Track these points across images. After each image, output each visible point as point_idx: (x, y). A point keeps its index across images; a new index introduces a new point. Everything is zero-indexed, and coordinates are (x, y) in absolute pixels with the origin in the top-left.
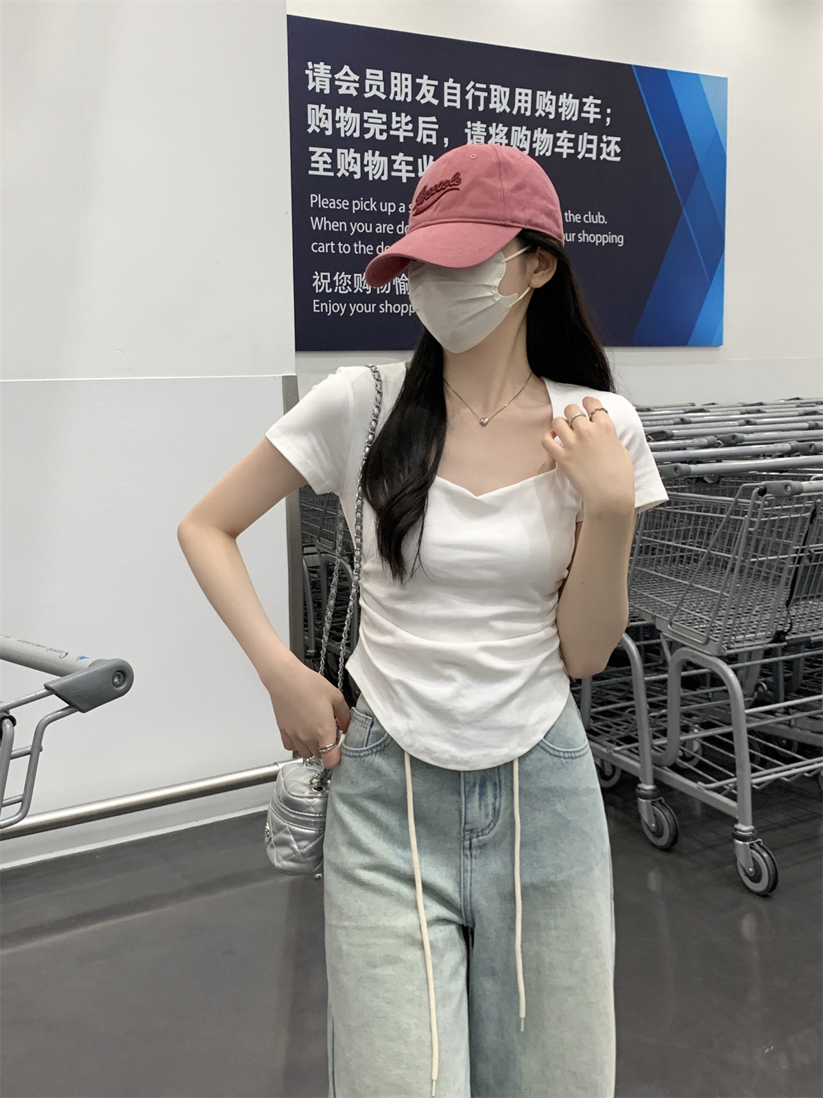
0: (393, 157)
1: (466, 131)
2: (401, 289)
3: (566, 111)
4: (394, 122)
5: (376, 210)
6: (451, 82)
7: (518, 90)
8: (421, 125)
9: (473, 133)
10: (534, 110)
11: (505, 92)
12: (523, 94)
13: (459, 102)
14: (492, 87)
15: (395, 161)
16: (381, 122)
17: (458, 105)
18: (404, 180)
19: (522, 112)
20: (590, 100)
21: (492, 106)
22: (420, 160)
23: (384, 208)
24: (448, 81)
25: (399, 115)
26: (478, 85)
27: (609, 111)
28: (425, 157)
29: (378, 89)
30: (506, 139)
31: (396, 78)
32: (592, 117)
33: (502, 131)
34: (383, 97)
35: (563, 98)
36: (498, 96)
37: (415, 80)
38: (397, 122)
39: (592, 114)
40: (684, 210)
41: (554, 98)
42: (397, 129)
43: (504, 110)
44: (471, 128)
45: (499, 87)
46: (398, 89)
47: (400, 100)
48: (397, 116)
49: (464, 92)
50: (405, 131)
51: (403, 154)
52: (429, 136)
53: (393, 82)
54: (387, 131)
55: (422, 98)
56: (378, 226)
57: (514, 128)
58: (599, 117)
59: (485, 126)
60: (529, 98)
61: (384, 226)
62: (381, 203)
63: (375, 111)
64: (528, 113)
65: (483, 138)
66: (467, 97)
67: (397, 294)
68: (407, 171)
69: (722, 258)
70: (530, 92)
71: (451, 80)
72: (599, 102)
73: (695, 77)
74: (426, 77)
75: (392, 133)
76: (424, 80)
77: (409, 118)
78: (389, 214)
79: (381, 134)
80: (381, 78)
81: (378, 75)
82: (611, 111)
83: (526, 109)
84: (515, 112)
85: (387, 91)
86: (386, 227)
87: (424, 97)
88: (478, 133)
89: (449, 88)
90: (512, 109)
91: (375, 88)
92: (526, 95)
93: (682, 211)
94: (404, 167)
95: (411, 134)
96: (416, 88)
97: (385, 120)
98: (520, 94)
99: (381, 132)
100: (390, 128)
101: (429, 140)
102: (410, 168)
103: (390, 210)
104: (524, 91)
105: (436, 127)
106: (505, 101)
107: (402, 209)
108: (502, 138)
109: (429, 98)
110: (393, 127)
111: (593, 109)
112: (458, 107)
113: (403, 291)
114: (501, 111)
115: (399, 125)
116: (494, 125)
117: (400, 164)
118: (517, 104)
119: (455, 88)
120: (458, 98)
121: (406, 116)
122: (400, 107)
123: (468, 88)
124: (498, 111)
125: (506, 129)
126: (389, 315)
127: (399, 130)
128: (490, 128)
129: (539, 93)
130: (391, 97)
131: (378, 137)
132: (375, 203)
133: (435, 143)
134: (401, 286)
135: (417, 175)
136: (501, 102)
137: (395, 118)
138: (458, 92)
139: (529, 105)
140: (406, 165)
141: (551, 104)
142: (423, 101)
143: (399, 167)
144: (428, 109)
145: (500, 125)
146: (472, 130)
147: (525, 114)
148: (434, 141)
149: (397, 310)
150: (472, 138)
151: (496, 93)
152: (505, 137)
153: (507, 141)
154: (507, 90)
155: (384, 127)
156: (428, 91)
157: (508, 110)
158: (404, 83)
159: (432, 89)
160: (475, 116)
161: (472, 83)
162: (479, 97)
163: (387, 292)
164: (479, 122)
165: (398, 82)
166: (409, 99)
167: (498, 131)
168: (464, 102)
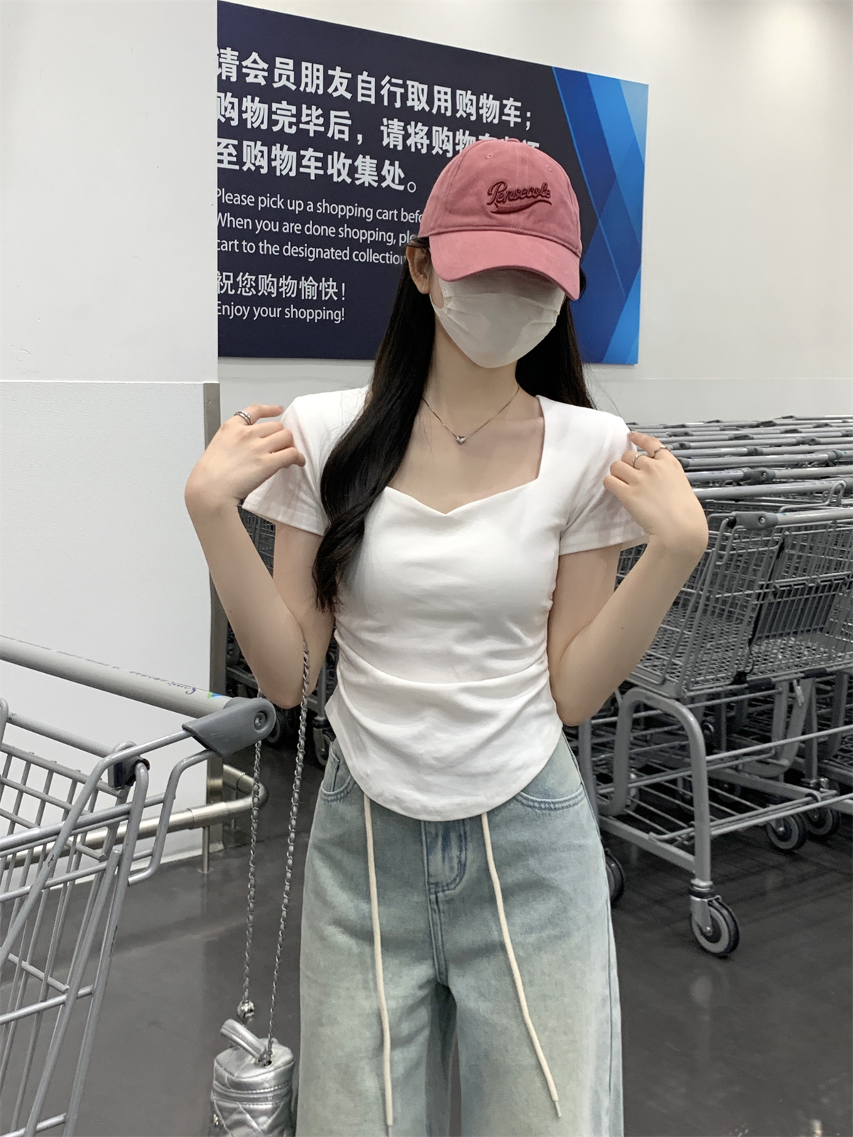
0: (302, 152)
1: (382, 128)
2: (307, 294)
3: (487, 113)
4: (304, 115)
5: (283, 207)
6: (365, 76)
7: (436, 88)
8: (333, 120)
9: (389, 130)
10: (455, 110)
11: (423, 90)
12: (442, 93)
13: (373, 96)
14: (409, 83)
15: (304, 156)
16: (290, 115)
17: (372, 101)
18: (313, 177)
19: (443, 111)
20: (510, 102)
21: (409, 103)
22: (330, 157)
23: (291, 206)
24: (362, 74)
25: (309, 108)
26: (394, 80)
27: (529, 114)
28: (336, 153)
29: (288, 79)
30: (427, 139)
31: (307, 68)
32: (512, 120)
33: (422, 130)
34: (294, 88)
35: (483, 99)
36: (416, 93)
37: (327, 72)
38: (308, 115)
39: (513, 118)
40: (600, 221)
41: (474, 98)
42: (307, 123)
43: (423, 108)
44: (388, 126)
45: (416, 84)
46: (309, 80)
47: (311, 92)
48: (307, 108)
49: (379, 88)
50: (315, 125)
51: (312, 150)
52: (341, 132)
53: (304, 72)
54: (297, 124)
55: (334, 91)
56: (286, 225)
57: (435, 128)
58: (519, 120)
59: (402, 124)
60: (449, 97)
61: (292, 225)
62: (289, 201)
63: (284, 103)
64: (449, 113)
65: (401, 137)
66: (382, 92)
67: (303, 298)
68: (316, 168)
69: (638, 273)
70: (449, 90)
71: (365, 73)
72: (519, 104)
73: (615, 83)
74: (338, 69)
75: (302, 126)
76: (337, 72)
77: (320, 112)
78: (297, 213)
79: (290, 127)
80: (291, 67)
81: (288, 64)
82: (531, 114)
83: (446, 108)
84: (434, 111)
85: (298, 81)
86: (293, 227)
87: (336, 90)
88: (395, 131)
89: (363, 81)
90: (431, 108)
91: (284, 77)
92: (446, 93)
93: (597, 222)
94: (313, 163)
95: (322, 129)
96: (328, 80)
97: (294, 112)
98: (439, 92)
99: (291, 125)
100: (299, 121)
101: (341, 136)
102: (320, 164)
103: (297, 208)
104: (443, 89)
105: (349, 122)
106: (424, 99)
107: (310, 208)
108: (422, 138)
109: (342, 91)
110: (303, 121)
111: (513, 112)
112: (373, 102)
113: (309, 296)
114: (420, 109)
115: (309, 118)
116: (413, 123)
117: (309, 160)
118: (436, 103)
119: (369, 83)
120: (372, 93)
121: (317, 110)
122: (311, 100)
123: (383, 83)
124: (416, 109)
125: (426, 129)
126: (294, 320)
127: (309, 124)
128: (408, 127)
129: (458, 92)
130: (302, 89)
131: (287, 130)
132: (282, 200)
133: (347, 139)
134: (307, 290)
135: (325, 172)
136: (419, 99)
137: (305, 111)
138: (373, 86)
139: (449, 105)
140: (316, 161)
141: (472, 104)
142: (335, 95)
143: (308, 163)
144: (340, 103)
145: (420, 124)
146: (388, 128)
147: (445, 113)
148: (346, 137)
149: (302, 315)
150: (388, 136)
151: (413, 90)
152: (425, 137)
153: (428, 142)
154: (425, 87)
155: (294, 120)
156: (341, 84)
157: (427, 109)
158: (316, 74)
159: (345, 82)
160: (392, 113)
161: (387, 78)
162: (395, 93)
163: (293, 296)
164: (396, 120)
165: (309, 72)
166: (320, 92)
167: (417, 130)
168: (379, 97)
